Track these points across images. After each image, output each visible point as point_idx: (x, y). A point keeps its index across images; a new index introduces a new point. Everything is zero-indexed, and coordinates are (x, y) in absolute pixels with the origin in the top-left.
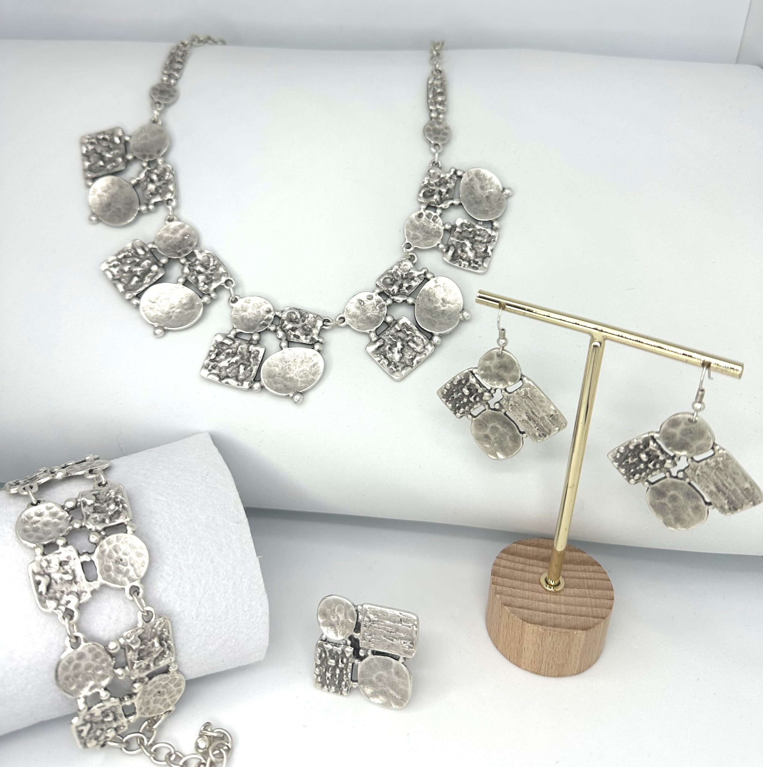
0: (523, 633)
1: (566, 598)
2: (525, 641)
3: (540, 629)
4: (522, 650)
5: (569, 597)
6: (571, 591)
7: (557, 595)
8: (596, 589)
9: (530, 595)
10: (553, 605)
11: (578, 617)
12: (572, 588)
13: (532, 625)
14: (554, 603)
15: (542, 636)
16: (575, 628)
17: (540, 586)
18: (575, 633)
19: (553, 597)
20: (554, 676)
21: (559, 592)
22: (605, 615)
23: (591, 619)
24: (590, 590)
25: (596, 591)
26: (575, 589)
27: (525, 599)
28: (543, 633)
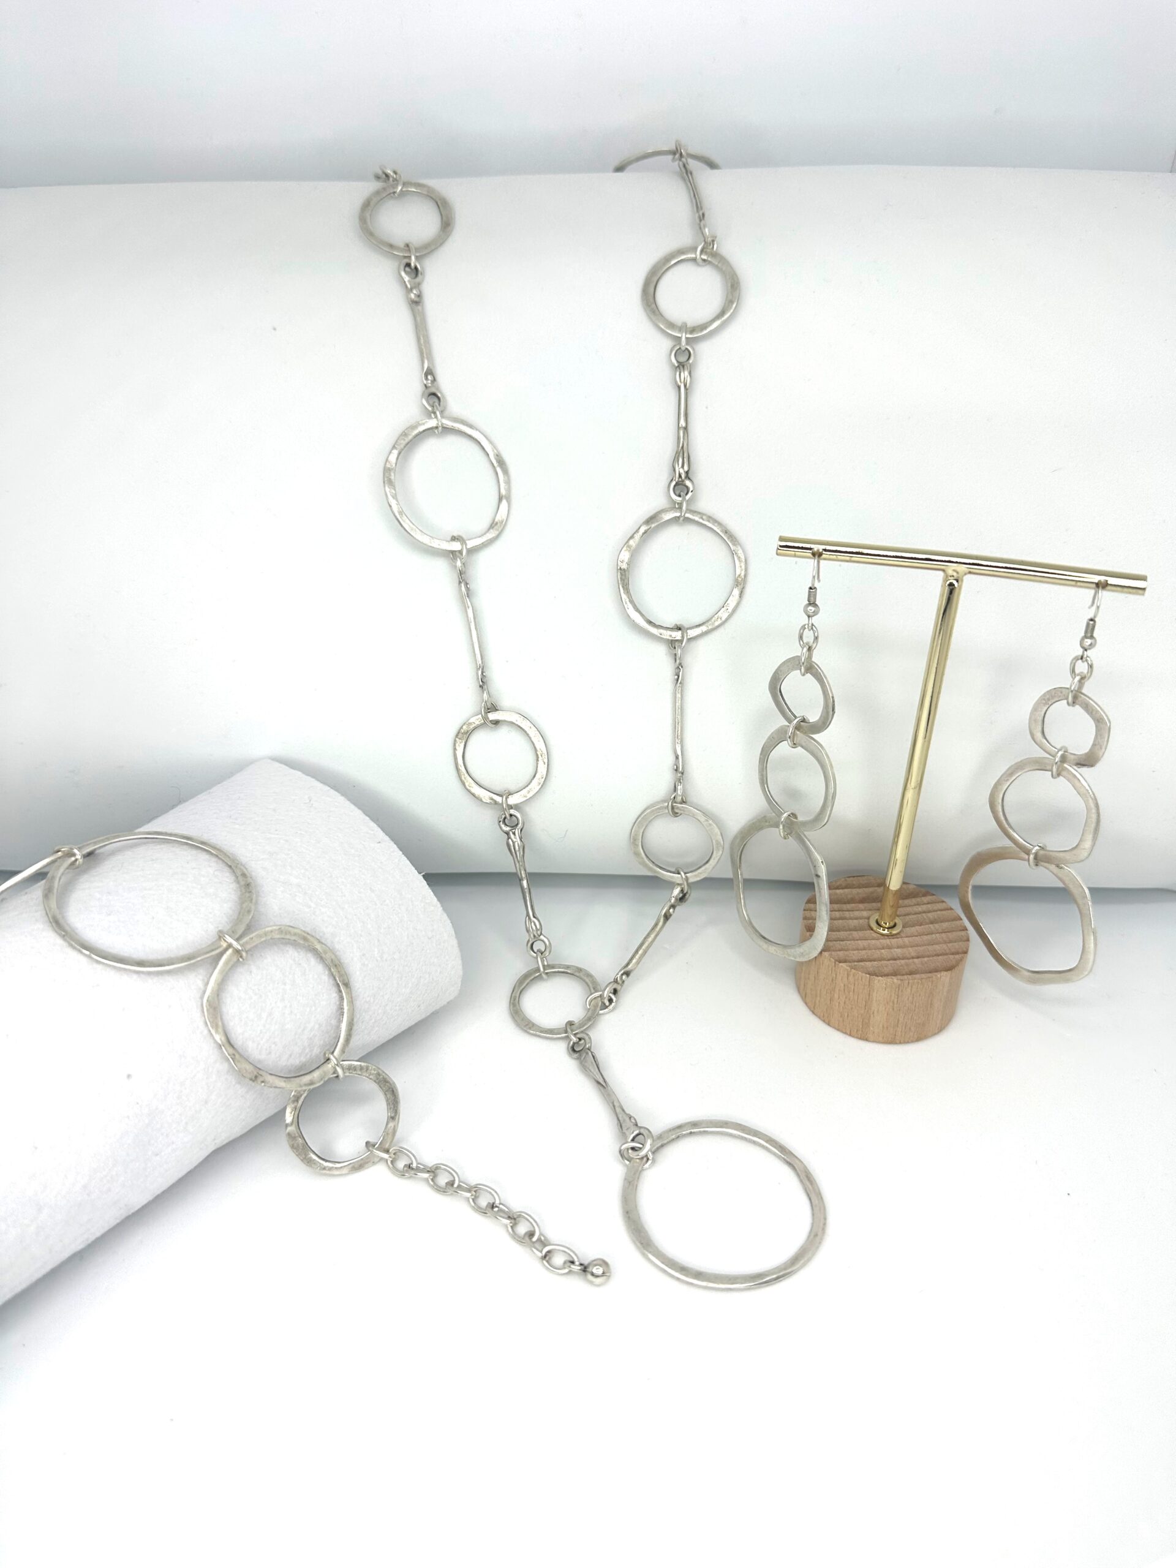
0: (871, 993)
1: (910, 939)
2: (874, 1002)
3: (895, 980)
4: (870, 1016)
5: (914, 938)
6: (913, 930)
7: (897, 938)
8: (941, 922)
9: (865, 944)
10: (899, 950)
11: (935, 958)
12: (912, 927)
13: (885, 978)
14: (898, 947)
15: (899, 989)
16: (936, 971)
17: (872, 931)
18: (939, 976)
19: (894, 941)
20: (912, 1042)
21: (898, 934)
22: (965, 949)
23: (950, 956)
24: (935, 925)
25: (942, 924)
26: (917, 927)
27: (861, 950)
28: (899, 985)
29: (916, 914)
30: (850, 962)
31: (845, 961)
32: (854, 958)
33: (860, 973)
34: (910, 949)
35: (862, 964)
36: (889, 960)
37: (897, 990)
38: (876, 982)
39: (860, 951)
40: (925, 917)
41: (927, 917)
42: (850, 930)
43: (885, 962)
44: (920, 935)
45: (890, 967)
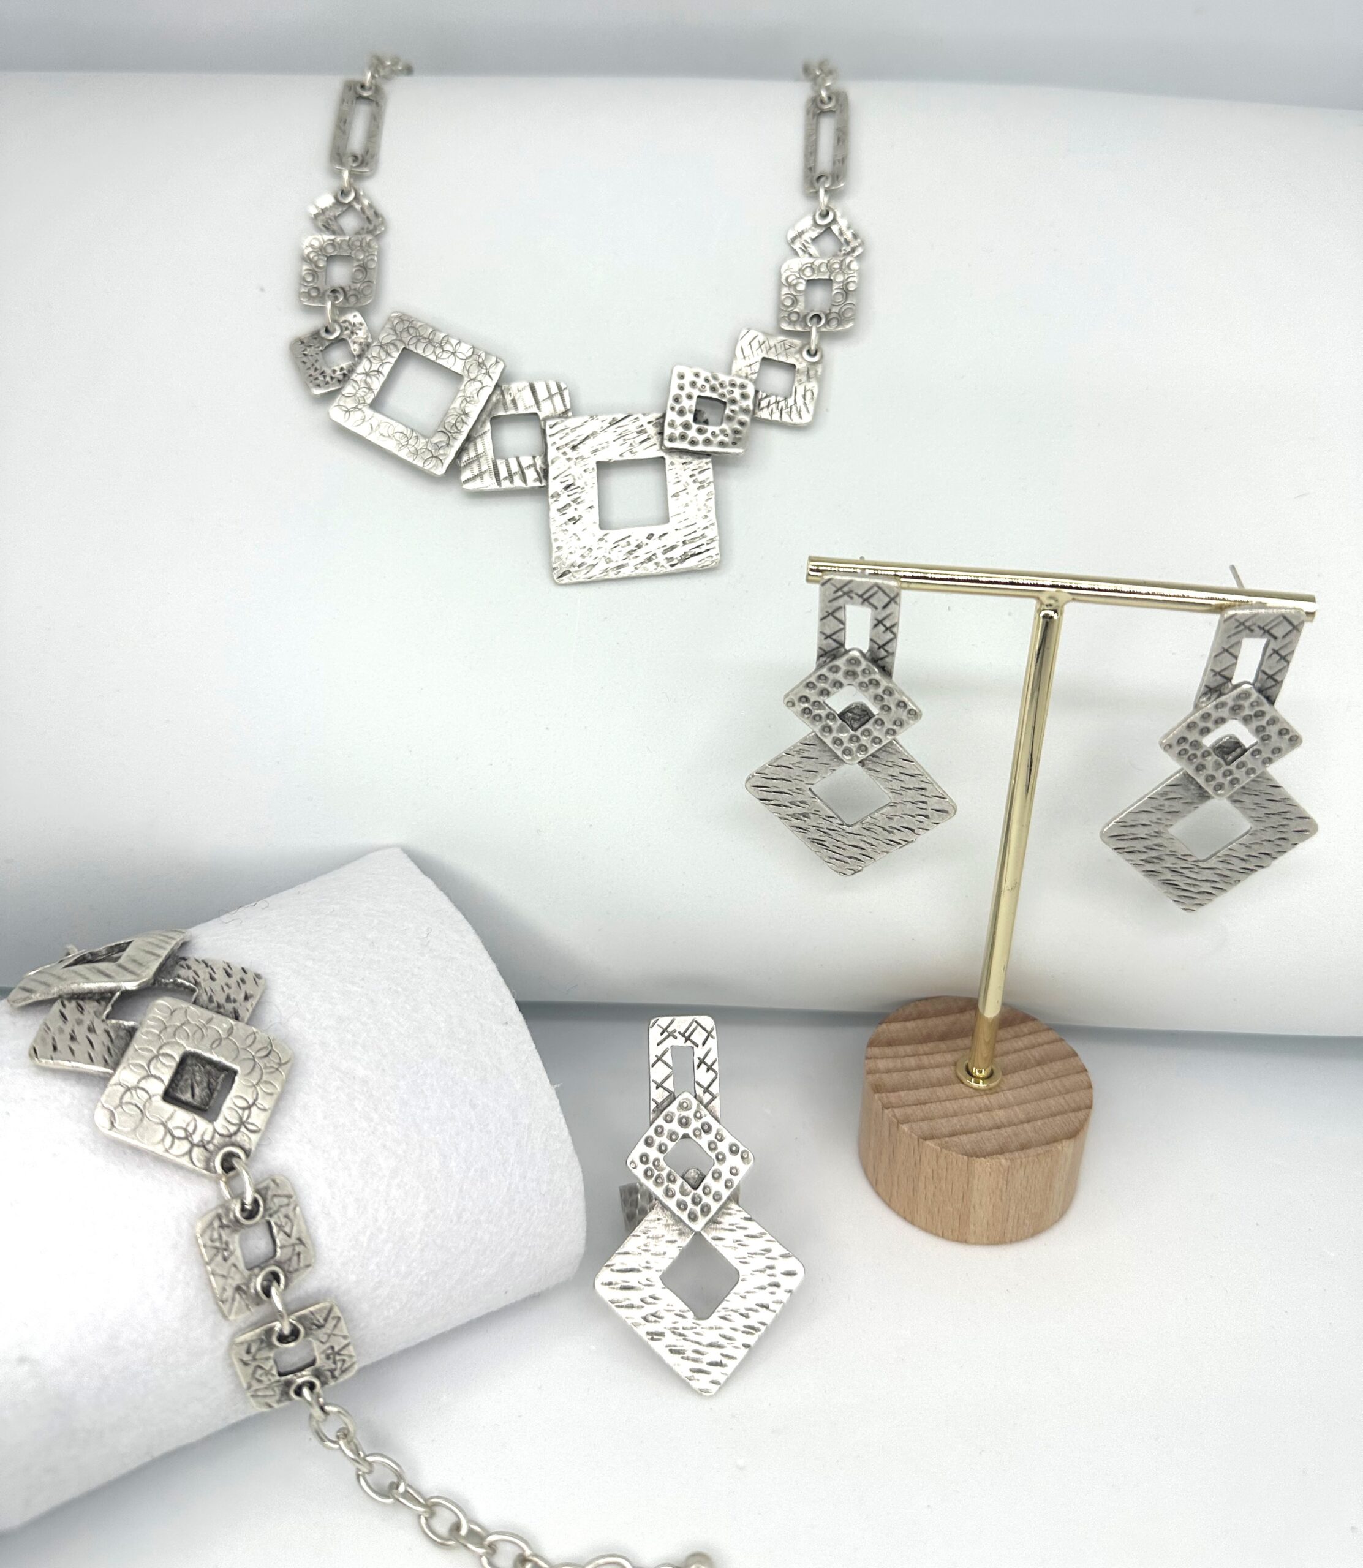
1: (1015, 1092)
5: (1018, 1090)
6: (1017, 1078)
7: (997, 1093)
8: (1051, 1062)
10: (1001, 1113)
11: (1051, 1119)
12: (1014, 1073)
14: (1000, 1107)
16: (1055, 1140)
18: (1059, 1148)
20: (1026, 1239)
21: (998, 1085)
22: (1088, 1101)
23: (1070, 1114)
24: (1043, 1067)
25: (1053, 1064)
26: (1021, 1072)
27: (952, 1116)
28: (1009, 1167)
29: (1015, 1051)
30: (939, 1138)
31: (932, 1138)
32: (945, 1131)
33: (954, 1153)
34: (1016, 1108)
35: (955, 1139)
36: (990, 1129)
37: (1006, 1174)
38: (977, 1165)
39: (951, 1119)
40: (1029, 1056)
41: (1032, 1055)
42: (933, 1085)
43: (986, 1133)
44: (1026, 1085)
45: (993, 1141)
